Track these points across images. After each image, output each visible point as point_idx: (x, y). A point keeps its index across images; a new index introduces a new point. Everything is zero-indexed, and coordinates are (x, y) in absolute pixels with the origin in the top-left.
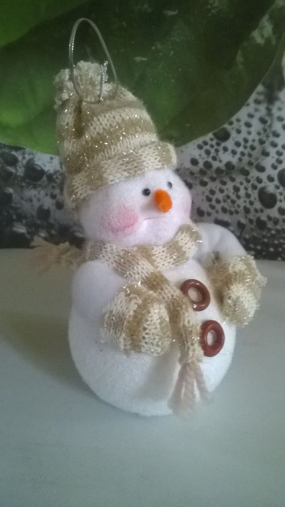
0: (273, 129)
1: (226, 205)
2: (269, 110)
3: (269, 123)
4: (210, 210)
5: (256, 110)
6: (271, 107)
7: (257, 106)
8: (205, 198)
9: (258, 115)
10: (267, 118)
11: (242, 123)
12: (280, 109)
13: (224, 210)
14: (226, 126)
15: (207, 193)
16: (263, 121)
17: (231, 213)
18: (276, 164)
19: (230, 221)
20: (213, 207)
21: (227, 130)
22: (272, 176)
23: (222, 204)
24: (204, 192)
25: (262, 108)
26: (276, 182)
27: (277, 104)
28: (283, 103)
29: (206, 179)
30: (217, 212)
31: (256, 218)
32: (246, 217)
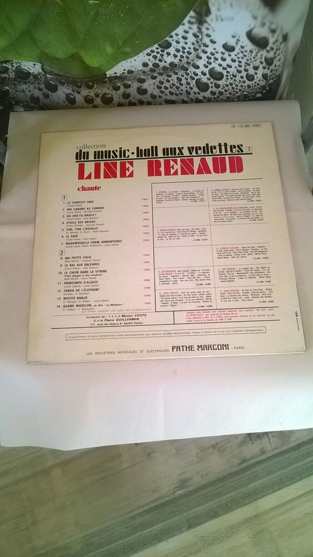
0: (203, 42)
1: (172, 90)
2: (200, 29)
3: (200, 37)
4: (160, 94)
5: (190, 28)
6: (201, 27)
7: (190, 26)
8: (156, 86)
9: (191, 32)
10: (198, 34)
11: (180, 37)
12: (208, 29)
13: (171, 93)
14: (167, 38)
15: (157, 83)
16: (195, 35)
17: (177, 95)
18: (207, 64)
19: (176, 100)
20: (163, 92)
21: (169, 41)
22: (205, 71)
23: (169, 89)
24: (155, 83)
25: (195, 27)
26: (208, 76)
27: (206, 25)
28: (209, 25)
29: (155, 74)
30: (166, 95)
31: (195, 97)
32: (188, 97)
